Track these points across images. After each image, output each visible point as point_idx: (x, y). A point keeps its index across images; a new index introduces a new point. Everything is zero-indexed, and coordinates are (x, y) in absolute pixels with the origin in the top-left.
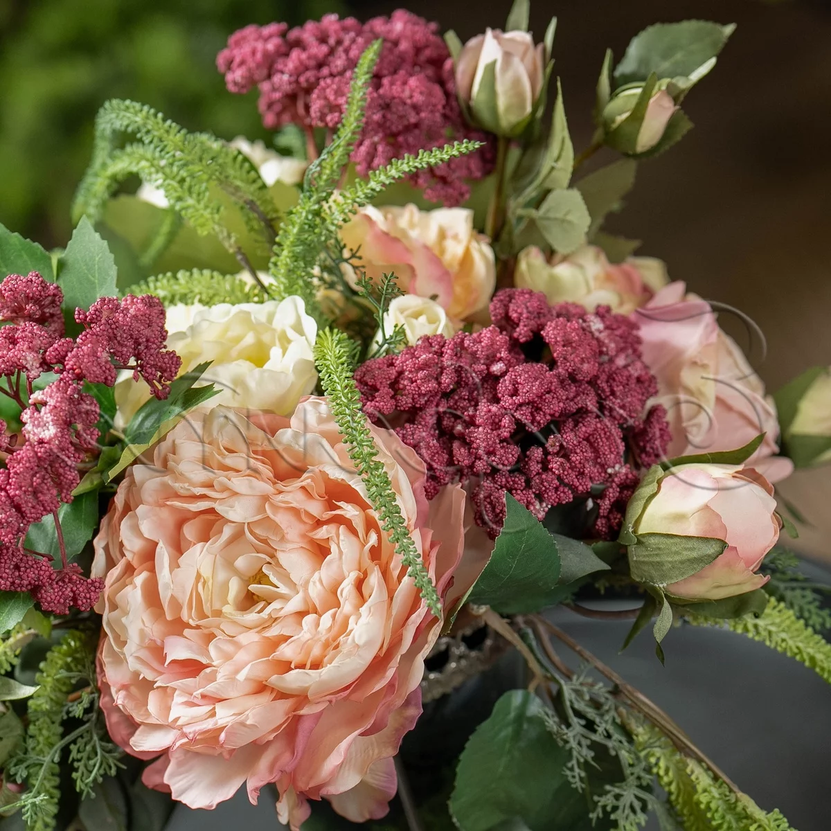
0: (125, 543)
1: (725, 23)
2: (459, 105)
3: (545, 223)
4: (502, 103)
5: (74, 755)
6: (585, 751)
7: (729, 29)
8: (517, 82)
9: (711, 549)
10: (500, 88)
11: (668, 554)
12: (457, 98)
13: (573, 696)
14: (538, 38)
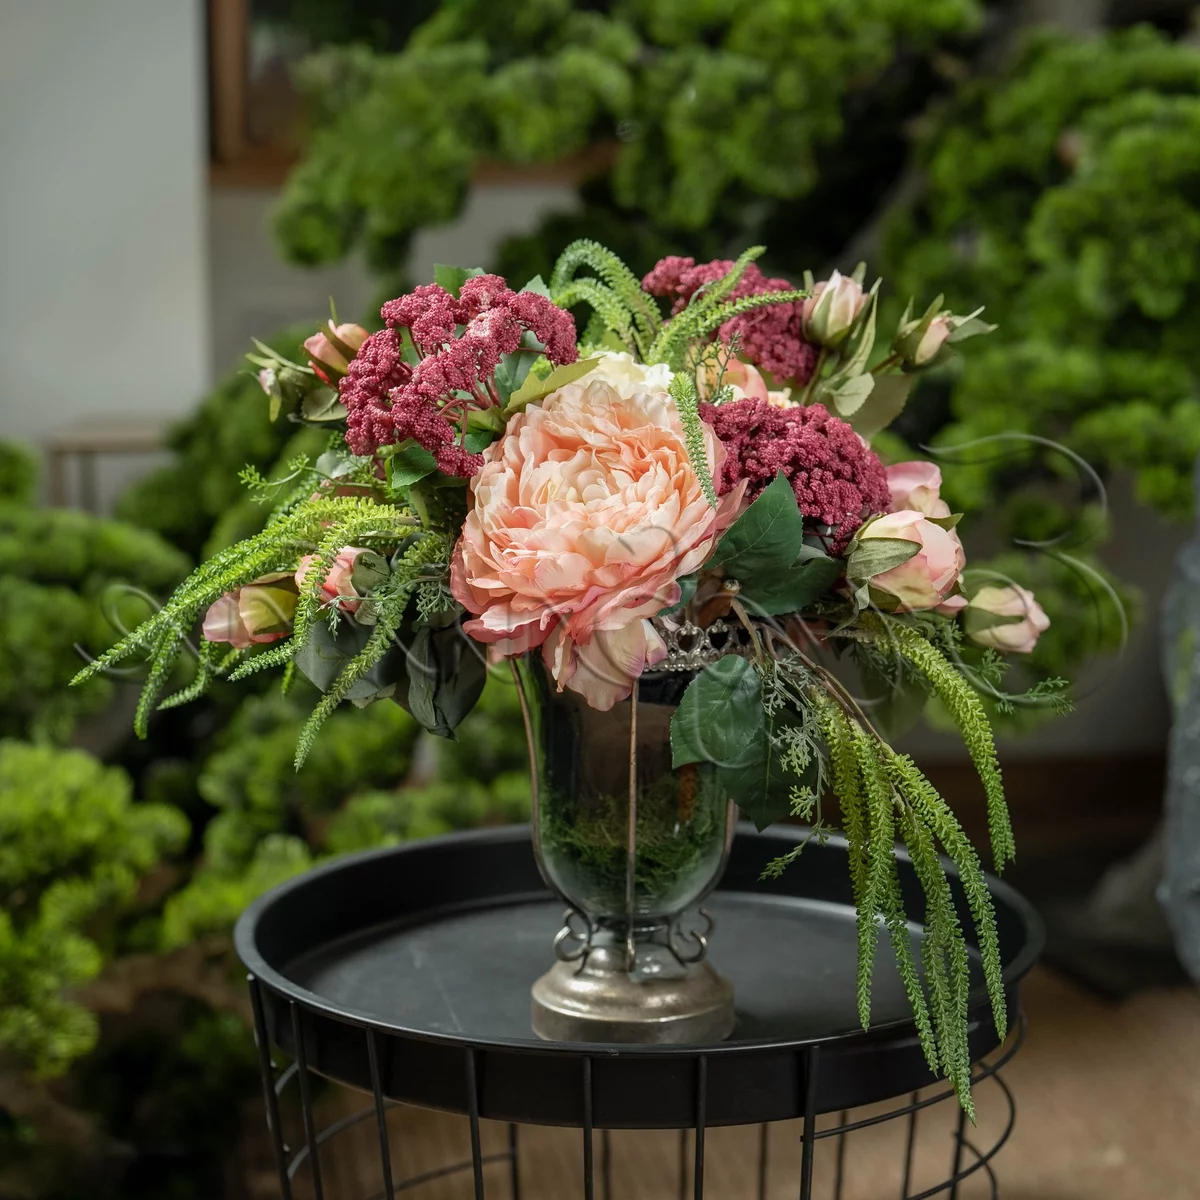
0: (506, 452)
1: (990, 323)
2: (801, 323)
3: (840, 398)
4: (832, 317)
5: (421, 591)
6: (779, 701)
7: (993, 327)
8: (846, 304)
9: (910, 550)
10: (834, 306)
11: (877, 554)
12: (800, 318)
13: (779, 669)
14: (866, 289)
